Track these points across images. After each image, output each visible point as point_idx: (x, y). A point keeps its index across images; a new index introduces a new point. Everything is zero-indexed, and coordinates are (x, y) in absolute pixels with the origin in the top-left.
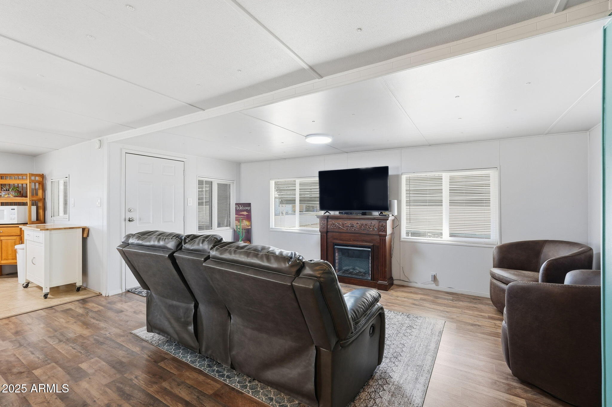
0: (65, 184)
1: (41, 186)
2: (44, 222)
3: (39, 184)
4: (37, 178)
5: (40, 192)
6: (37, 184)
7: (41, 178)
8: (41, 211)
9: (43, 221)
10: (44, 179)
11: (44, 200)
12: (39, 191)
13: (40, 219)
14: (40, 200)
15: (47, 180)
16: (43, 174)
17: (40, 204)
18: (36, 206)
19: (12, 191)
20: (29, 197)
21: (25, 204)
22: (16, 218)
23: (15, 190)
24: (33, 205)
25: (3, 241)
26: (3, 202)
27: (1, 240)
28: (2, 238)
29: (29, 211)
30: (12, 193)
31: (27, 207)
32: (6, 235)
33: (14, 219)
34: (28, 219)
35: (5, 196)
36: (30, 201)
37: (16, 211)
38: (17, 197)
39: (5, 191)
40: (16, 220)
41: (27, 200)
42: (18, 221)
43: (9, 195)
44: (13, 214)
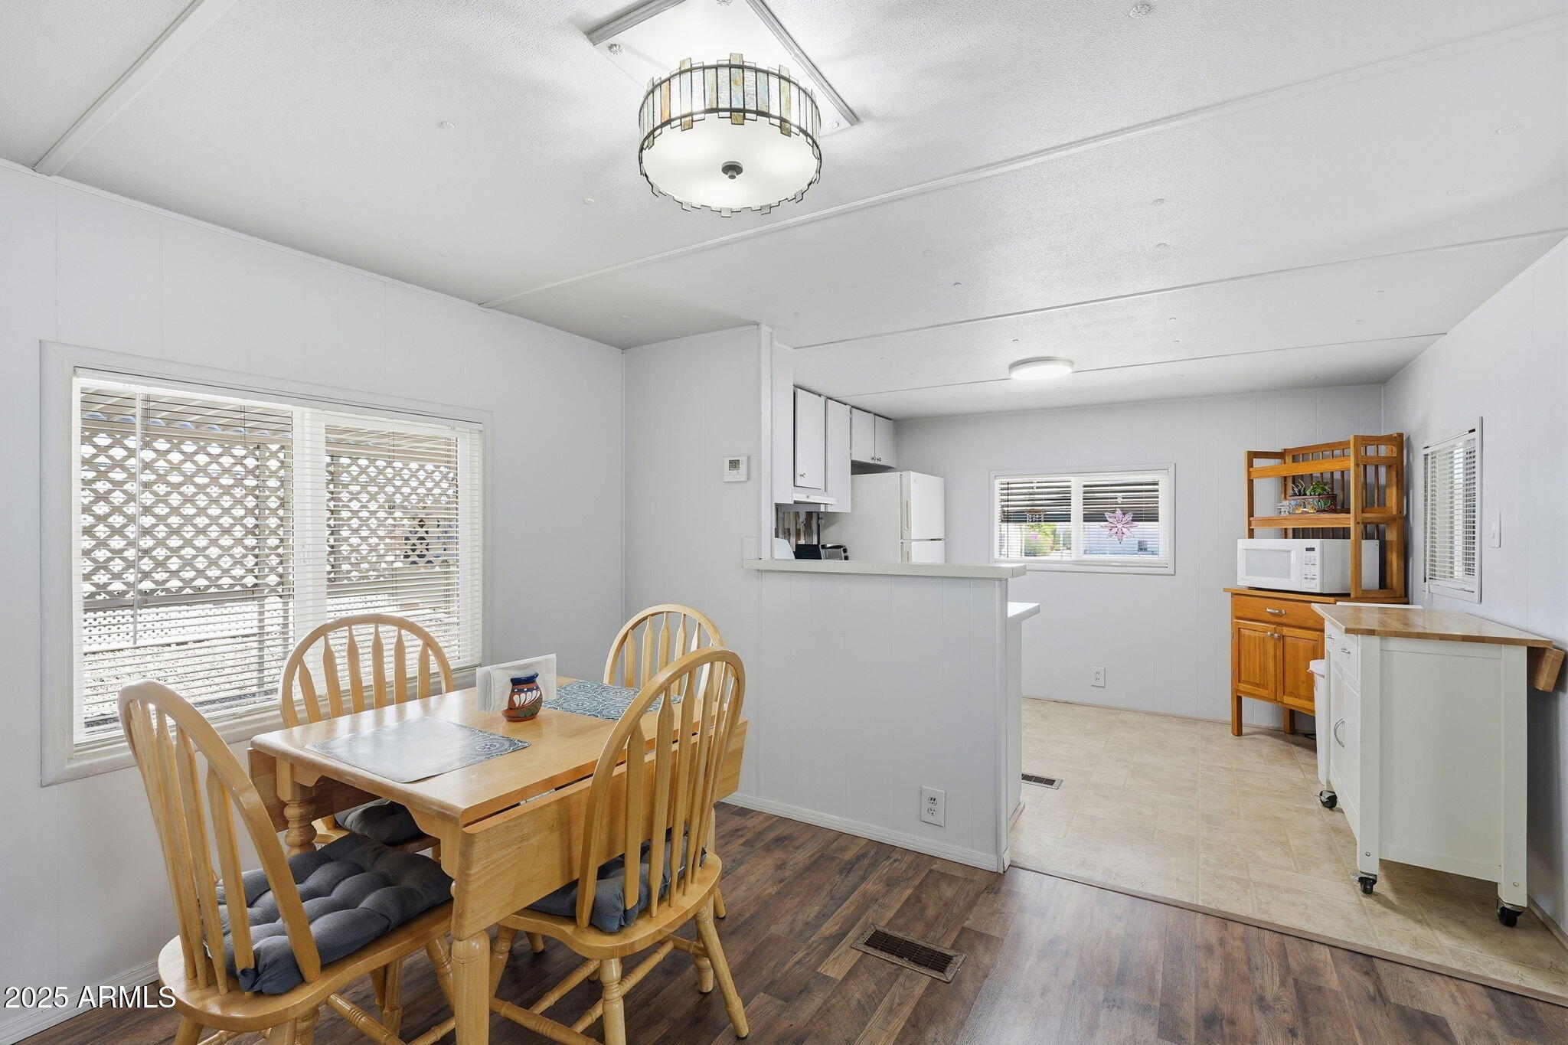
0: (1470, 455)
1: (1394, 474)
2: (1404, 597)
3: (1389, 467)
4: (1384, 451)
5: (1392, 494)
6: (1382, 470)
7: (1395, 449)
8: (1394, 559)
9: (1400, 591)
10: (1405, 451)
11: (1403, 521)
12: (1388, 491)
13: (1392, 584)
14: (1390, 521)
15: (1413, 453)
16: (1401, 435)
17: (1392, 535)
18: (1377, 542)
19: (1311, 495)
20: (1355, 512)
21: (1343, 533)
22: (1318, 577)
23: (1319, 491)
24: (1368, 536)
25: (1288, 640)
26: (1290, 527)
27: (1283, 636)
28: (1286, 631)
29: (1355, 557)
30: (1313, 501)
31: (1347, 544)
32: (1294, 623)
33: (1312, 579)
34: (1352, 581)
35: (1297, 512)
36: (1358, 523)
37: (1317, 553)
38: (1324, 511)
39: (1296, 495)
40: (1318, 581)
41: (1349, 520)
42: (1322, 585)
43: (1305, 508)
44: (1311, 563)
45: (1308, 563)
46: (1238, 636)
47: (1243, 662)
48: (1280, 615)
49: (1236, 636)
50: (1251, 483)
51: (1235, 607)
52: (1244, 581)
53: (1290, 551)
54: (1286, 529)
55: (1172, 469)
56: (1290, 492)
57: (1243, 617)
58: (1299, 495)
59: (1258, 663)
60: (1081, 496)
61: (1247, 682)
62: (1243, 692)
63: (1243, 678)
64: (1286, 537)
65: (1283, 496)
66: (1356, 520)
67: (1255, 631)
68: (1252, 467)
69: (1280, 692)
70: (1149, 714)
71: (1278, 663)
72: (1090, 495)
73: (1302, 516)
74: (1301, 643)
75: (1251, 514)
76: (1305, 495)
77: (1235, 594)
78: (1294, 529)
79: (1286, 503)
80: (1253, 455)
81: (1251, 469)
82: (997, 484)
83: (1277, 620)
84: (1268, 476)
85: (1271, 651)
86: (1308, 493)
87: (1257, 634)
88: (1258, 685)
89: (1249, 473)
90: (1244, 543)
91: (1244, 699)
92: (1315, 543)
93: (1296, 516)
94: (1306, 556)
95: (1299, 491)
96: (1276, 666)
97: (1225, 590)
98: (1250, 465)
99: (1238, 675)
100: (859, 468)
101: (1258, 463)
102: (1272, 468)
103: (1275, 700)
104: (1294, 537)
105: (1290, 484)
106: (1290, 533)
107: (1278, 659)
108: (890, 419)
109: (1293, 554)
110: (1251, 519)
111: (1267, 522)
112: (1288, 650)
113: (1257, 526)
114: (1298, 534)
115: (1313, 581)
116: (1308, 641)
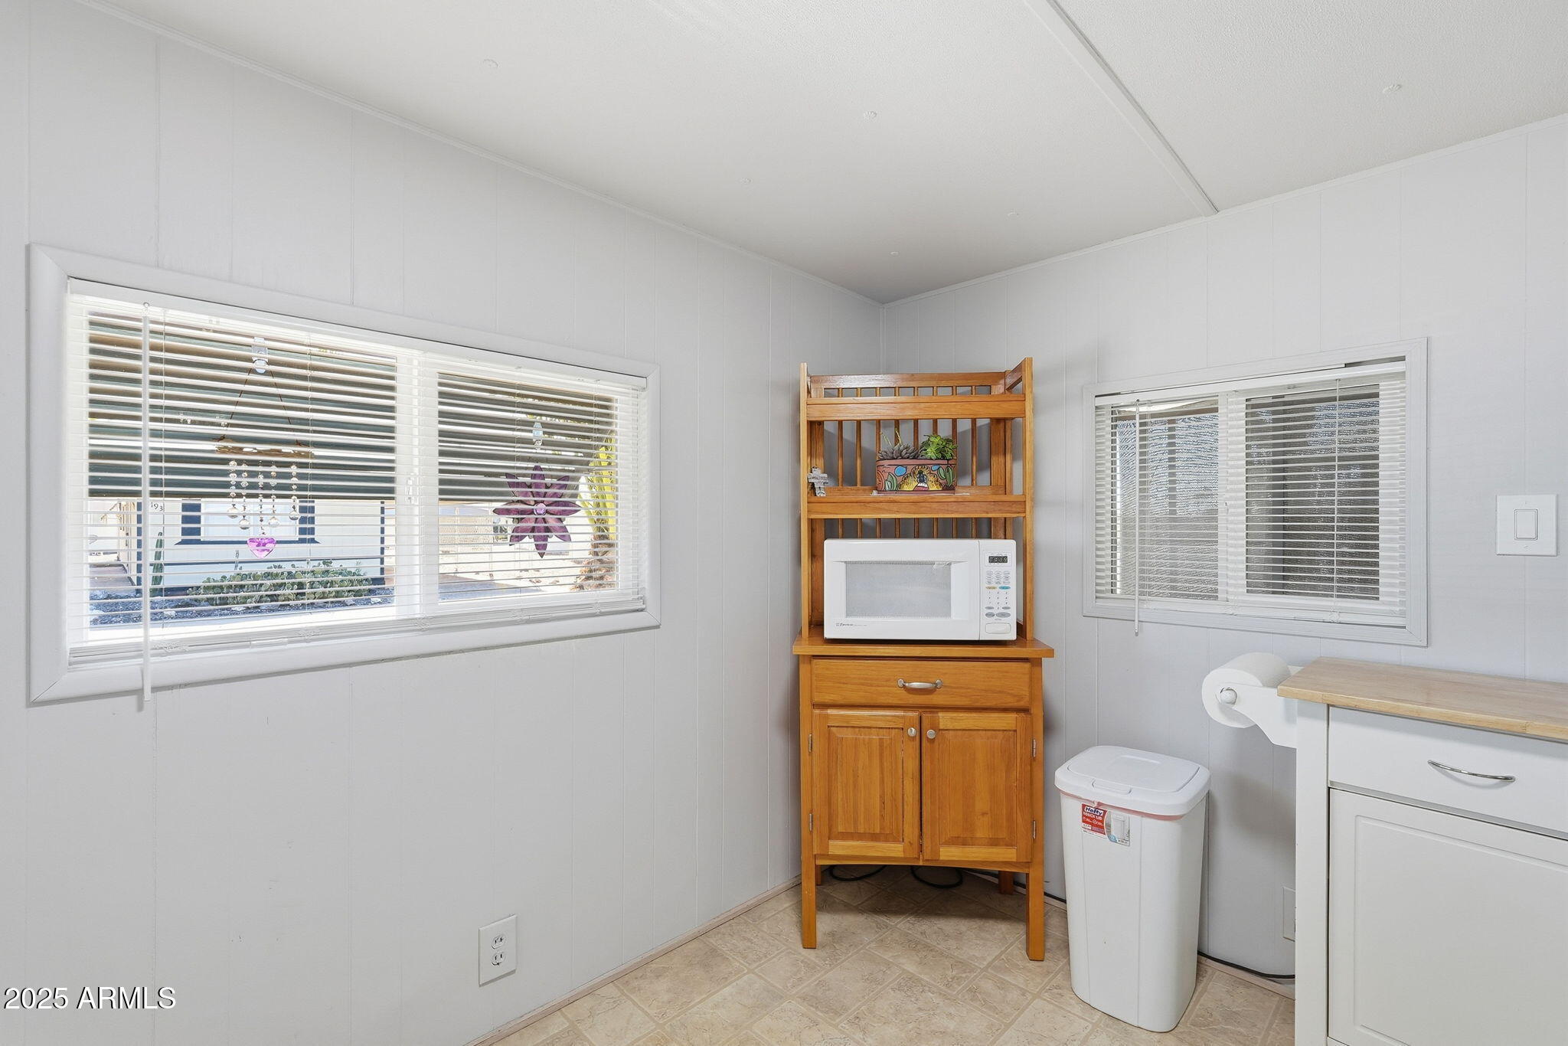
22: (1013, 611)
25: (949, 736)
26: (894, 516)
27: (941, 730)
28: (945, 720)
30: (938, 471)
32: (965, 703)
33: (1002, 616)
35: (906, 488)
37: (1011, 566)
40: (1013, 620)
43: (921, 481)
44: (1000, 586)
45: (993, 585)
46: (826, 743)
48: (931, 691)
53: (950, 564)
57: (840, 701)
63: (838, 829)
74: (977, 741)
77: (817, 657)
83: (924, 699)
85: (909, 765)
94: (989, 574)
96: (920, 791)
103: (919, 858)
115: (1003, 619)
116: (993, 732)
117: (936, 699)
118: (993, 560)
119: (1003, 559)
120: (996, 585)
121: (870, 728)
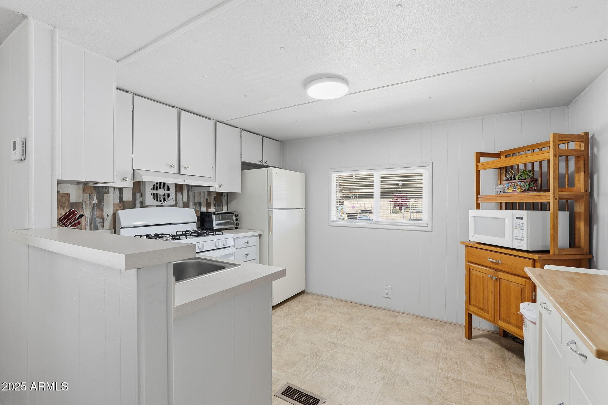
1: (581, 163)
3: (577, 158)
4: (573, 146)
5: (579, 178)
6: (572, 161)
7: (583, 144)
8: (581, 225)
9: (587, 249)
10: (590, 146)
12: (576, 176)
13: (581, 244)
14: (578, 197)
16: (587, 134)
17: (578, 209)
18: (568, 213)
19: (519, 179)
20: (554, 191)
21: (543, 207)
22: (525, 239)
23: (525, 176)
24: (561, 209)
25: (503, 281)
26: (504, 202)
27: (500, 278)
28: (501, 275)
29: (554, 225)
30: (521, 184)
31: (547, 214)
32: (507, 270)
33: (521, 240)
34: (551, 242)
35: (509, 191)
36: (556, 199)
37: (525, 221)
38: (529, 190)
39: (509, 180)
40: (525, 242)
41: (549, 197)
42: (529, 244)
43: (514, 188)
44: (520, 228)
45: (517, 228)
46: (469, 274)
47: (472, 292)
48: (497, 263)
49: (468, 273)
50: (478, 173)
51: (468, 254)
52: (474, 237)
53: (504, 219)
54: (501, 203)
55: (430, 166)
56: (504, 178)
57: (473, 261)
58: (511, 180)
59: (482, 294)
60: (380, 183)
61: (475, 306)
62: (473, 312)
63: (472, 302)
64: (501, 209)
65: (499, 182)
66: (554, 196)
67: (480, 272)
68: (479, 162)
69: (497, 318)
70: (416, 316)
71: (495, 297)
72: (386, 182)
73: (513, 194)
74: (512, 286)
75: (478, 193)
76: (515, 179)
77: (467, 246)
78: (506, 203)
79: (501, 186)
80: (480, 155)
81: (478, 164)
82: (335, 177)
83: (495, 266)
84: (489, 168)
85: (490, 287)
86: (517, 178)
87: (481, 275)
88: (482, 309)
89: (477, 166)
90: (473, 213)
91: (473, 316)
92: (523, 213)
93: (508, 194)
94: (516, 223)
95: (511, 178)
96: (494, 298)
97: (462, 243)
98: (478, 161)
99: (469, 301)
100: (246, 166)
101: (483, 160)
102: (493, 162)
103: (494, 322)
104: (507, 209)
105: (504, 172)
106: (504, 206)
107: (495, 294)
108: (278, 141)
109: (507, 221)
110: (478, 196)
111: (489, 198)
112: (503, 289)
113: (482, 201)
114: (510, 206)
115: (521, 241)
116: (518, 284)
117: (499, 267)
118: (517, 218)
119: (521, 218)
120: (518, 228)
121: (481, 272)
